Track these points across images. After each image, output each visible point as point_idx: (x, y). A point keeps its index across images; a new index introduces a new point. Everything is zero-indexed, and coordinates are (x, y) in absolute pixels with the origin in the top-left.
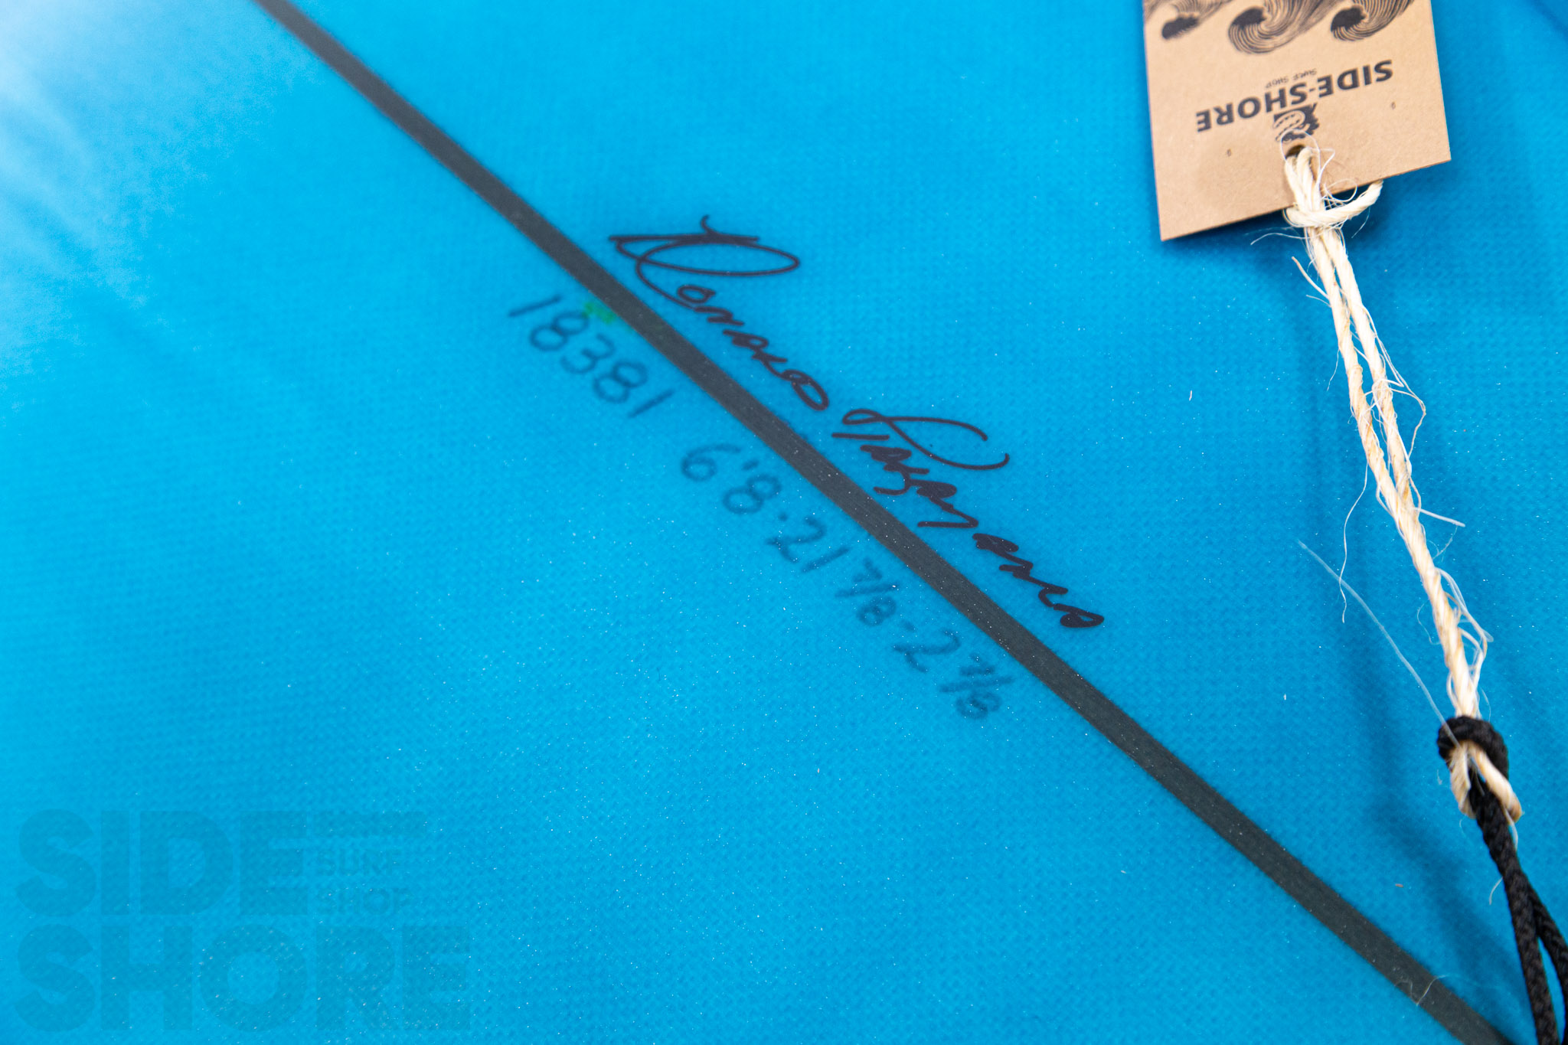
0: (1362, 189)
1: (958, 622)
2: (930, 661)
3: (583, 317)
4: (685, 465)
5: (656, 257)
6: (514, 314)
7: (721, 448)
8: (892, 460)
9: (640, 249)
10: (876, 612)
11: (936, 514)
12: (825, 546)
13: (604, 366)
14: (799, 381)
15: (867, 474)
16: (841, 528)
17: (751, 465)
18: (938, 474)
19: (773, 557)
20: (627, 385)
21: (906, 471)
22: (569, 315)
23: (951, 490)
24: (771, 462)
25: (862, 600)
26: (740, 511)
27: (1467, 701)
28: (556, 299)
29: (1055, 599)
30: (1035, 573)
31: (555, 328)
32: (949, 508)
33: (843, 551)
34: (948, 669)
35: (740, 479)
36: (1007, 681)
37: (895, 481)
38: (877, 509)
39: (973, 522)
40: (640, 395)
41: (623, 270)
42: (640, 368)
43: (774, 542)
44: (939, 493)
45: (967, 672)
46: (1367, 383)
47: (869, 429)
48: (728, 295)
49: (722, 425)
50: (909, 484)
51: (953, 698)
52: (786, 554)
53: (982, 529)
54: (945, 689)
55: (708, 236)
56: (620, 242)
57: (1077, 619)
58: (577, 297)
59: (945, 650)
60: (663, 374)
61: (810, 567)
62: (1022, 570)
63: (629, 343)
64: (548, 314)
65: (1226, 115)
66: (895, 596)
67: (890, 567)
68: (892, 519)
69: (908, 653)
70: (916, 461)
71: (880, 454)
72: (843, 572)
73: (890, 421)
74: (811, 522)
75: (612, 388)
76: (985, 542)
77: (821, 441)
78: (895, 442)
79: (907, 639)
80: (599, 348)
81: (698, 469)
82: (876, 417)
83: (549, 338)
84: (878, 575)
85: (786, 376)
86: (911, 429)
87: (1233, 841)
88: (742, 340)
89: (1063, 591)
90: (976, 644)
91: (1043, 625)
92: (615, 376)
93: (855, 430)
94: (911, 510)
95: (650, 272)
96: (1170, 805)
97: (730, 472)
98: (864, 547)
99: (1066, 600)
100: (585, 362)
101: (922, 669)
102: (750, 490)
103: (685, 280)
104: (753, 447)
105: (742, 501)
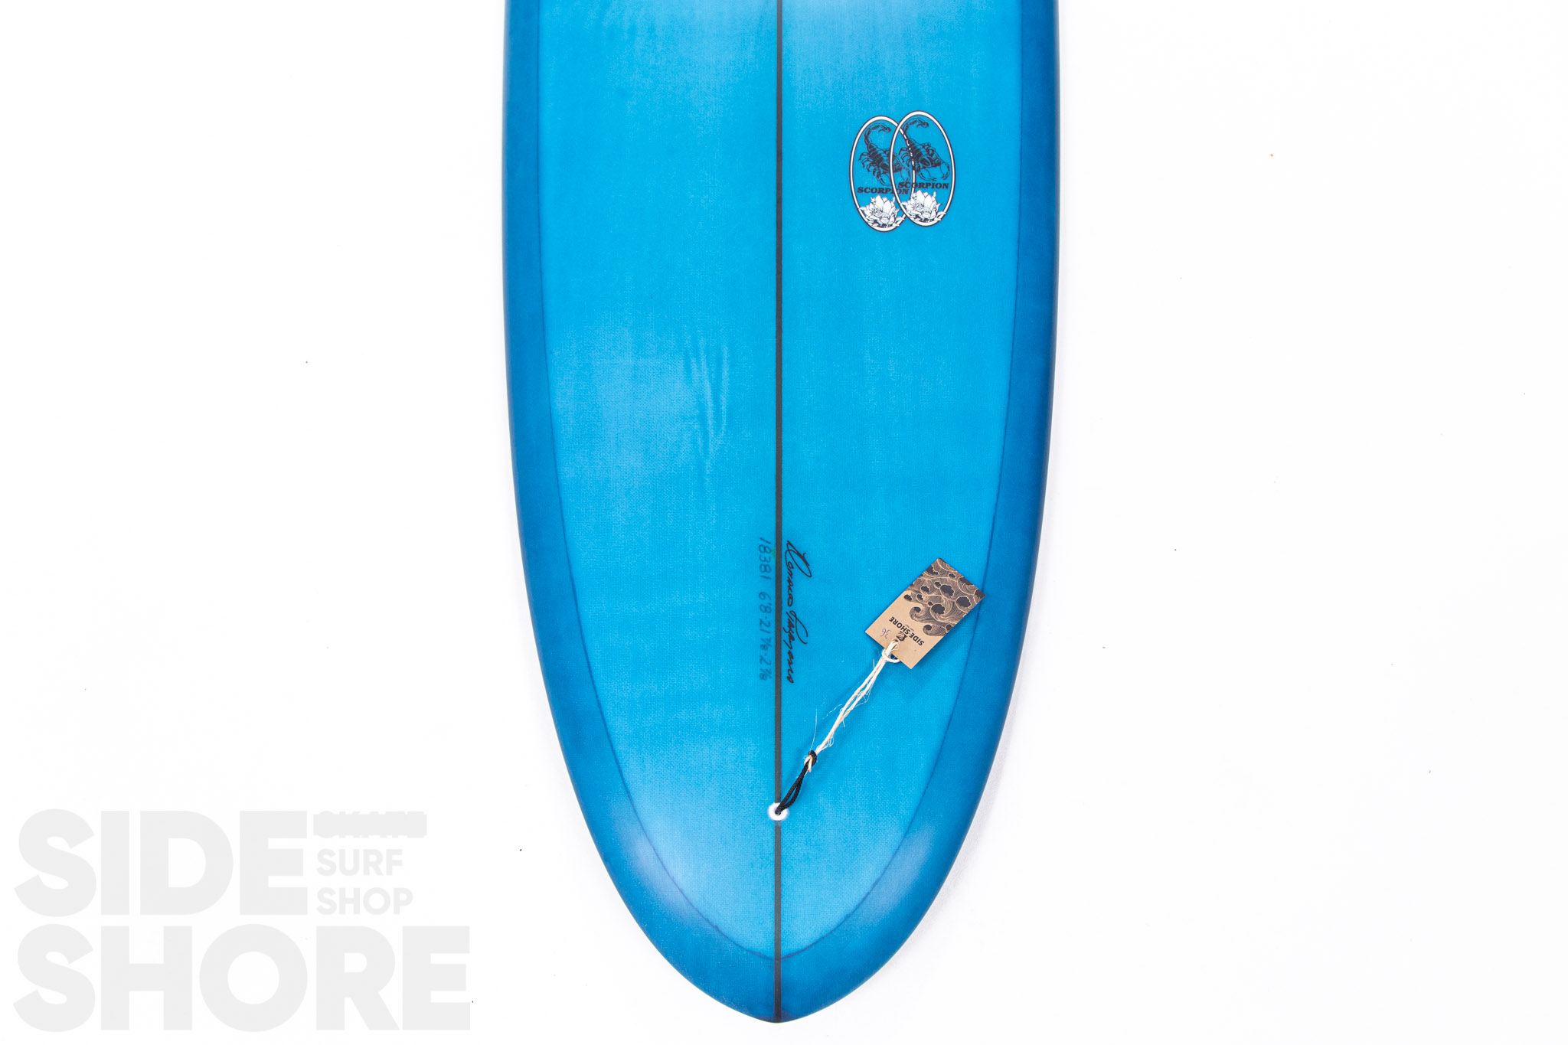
0: (896, 659)
1: (773, 661)
2: (763, 663)
3: (771, 551)
4: (761, 593)
5: (792, 552)
6: (761, 539)
7: (769, 596)
8: (791, 625)
9: (790, 548)
10: (764, 647)
11: (787, 641)
12: (767, 629)
13: (766, 563)
14: (791, 597)
15: (785, 624)
16: (772, 629)
17: (770, 604)
18: (794, 635)
19: (759, 622)
20: (766, 570)
21: (790, 630)
22: (769, 548)
23: (793, 639)
24: (773, 607)
25: (764, 643)
26: (761, 610)
27: (817, 751)
28: (769, 543)
29: (790, 672)
30: (792, 666)
31: (765, 548)
32: (790, 642)
33: (769, 632)
34: (765, 667)
35: (766, 605)
36: (771, 677)
37: (787, 629)
38: (780, 631)
39: (791, 648)
40: (766, 574)
41: (784, 548)
42: (770, 569)
43: (761, 621)
44: (792, 638)
45: (767, 670)
46: (863, 689)
47: (792, 617)
48: (796, 571)
49: (772, 592)
50: (789, 632)
51: (761, 672)
52: (761, 624)
53: (791, 650)
54: (761, 670)
55: (802, 557)
56: (789, 543)
57: (790, 678)
58: (773, 546)
59: (767, 663)
60: (772, 574)
61: (762, 630)
62: (790, 663)
63: (773, 563)
64: (765, 544)
65: (895, 622)
66: (769, 648)
67: (773, 642)
68: (781, 635)
69: (762, 658)
70: (794, 629)
71: (790, 622)
72: (766, 636)
73: (797, 618)
74: (769, 623)
75: (763, 568)
76: (790, 653)
77: (784, 612)
78: (794, 623)
79: (764, 657)
80: (768, 559)
81: (762, 597)
82: (795, 616)
83: (762, 549)
84: (770, 641)
85: (790, 594)
86: (798, 624)
87: (776, 733)
88: (789, 581)
89: (792, 672)
90: (772, 667)
91: (785, 674)
92: (765, 566)
93: (790, 614)
94: (785, 636)
95: (788, 553)
96: (773, 719)
97: (766, 602)
98: (773, 635)
99: (792, 674)
100: (763, 559)
101: (761, 663)
102: (766, 608)
103: (792, 561)
104: (773, 602)
105: (763, 609)
